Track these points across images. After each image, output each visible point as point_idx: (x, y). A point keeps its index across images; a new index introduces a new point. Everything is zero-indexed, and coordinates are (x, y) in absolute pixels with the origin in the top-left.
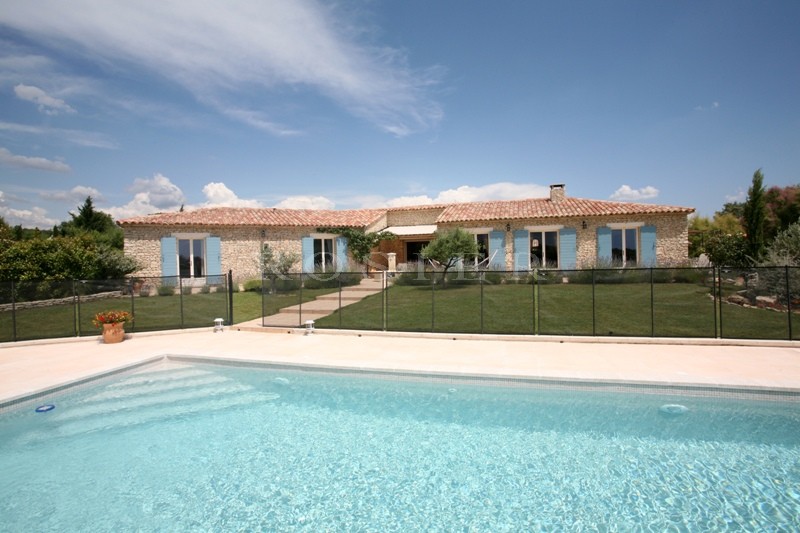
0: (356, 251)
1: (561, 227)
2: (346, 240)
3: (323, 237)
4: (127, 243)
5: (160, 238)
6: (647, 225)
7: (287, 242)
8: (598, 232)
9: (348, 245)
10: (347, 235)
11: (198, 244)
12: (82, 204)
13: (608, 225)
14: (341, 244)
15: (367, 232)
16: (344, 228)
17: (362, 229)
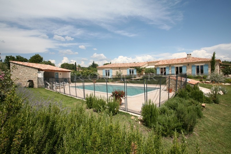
0: (138, 72)
1: (183, 65)
3: (131, 69)
4: (98, 71)
5: (102, 70)
6: (206, 64)
7: (124, 70)
8: (192, 66)
9: (137, 70)
10: (136, 68)
11: (109, 70)
12: (93, 62)
13: (195, 65)
14: (135, 70)
15: (141, 68)
17: (140, 67)
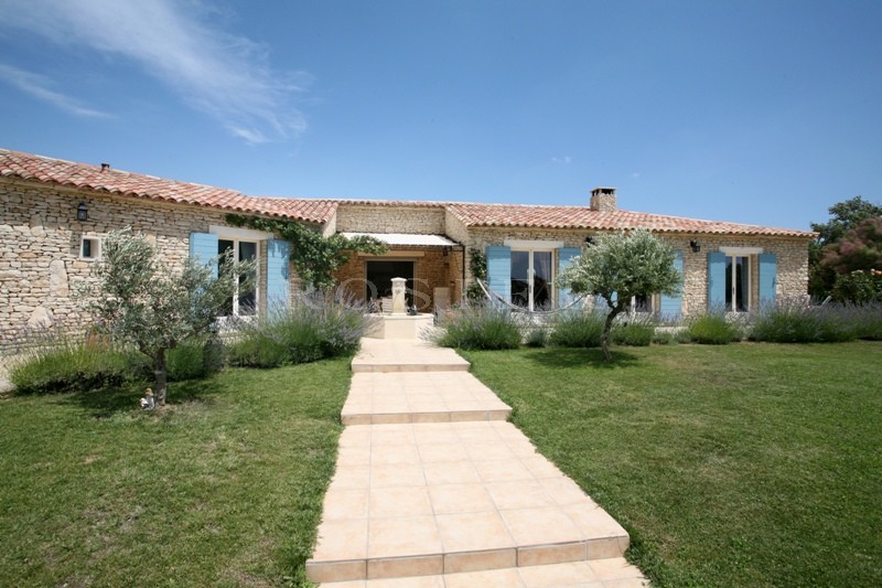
0: (307, 272)
2: (287, 246)
3: (239, 235)
8: (709, 259)
9: (292, 258)
10: (290, 237)
13: (721, 248)
14: (278, 254)
16: (285, 221)
